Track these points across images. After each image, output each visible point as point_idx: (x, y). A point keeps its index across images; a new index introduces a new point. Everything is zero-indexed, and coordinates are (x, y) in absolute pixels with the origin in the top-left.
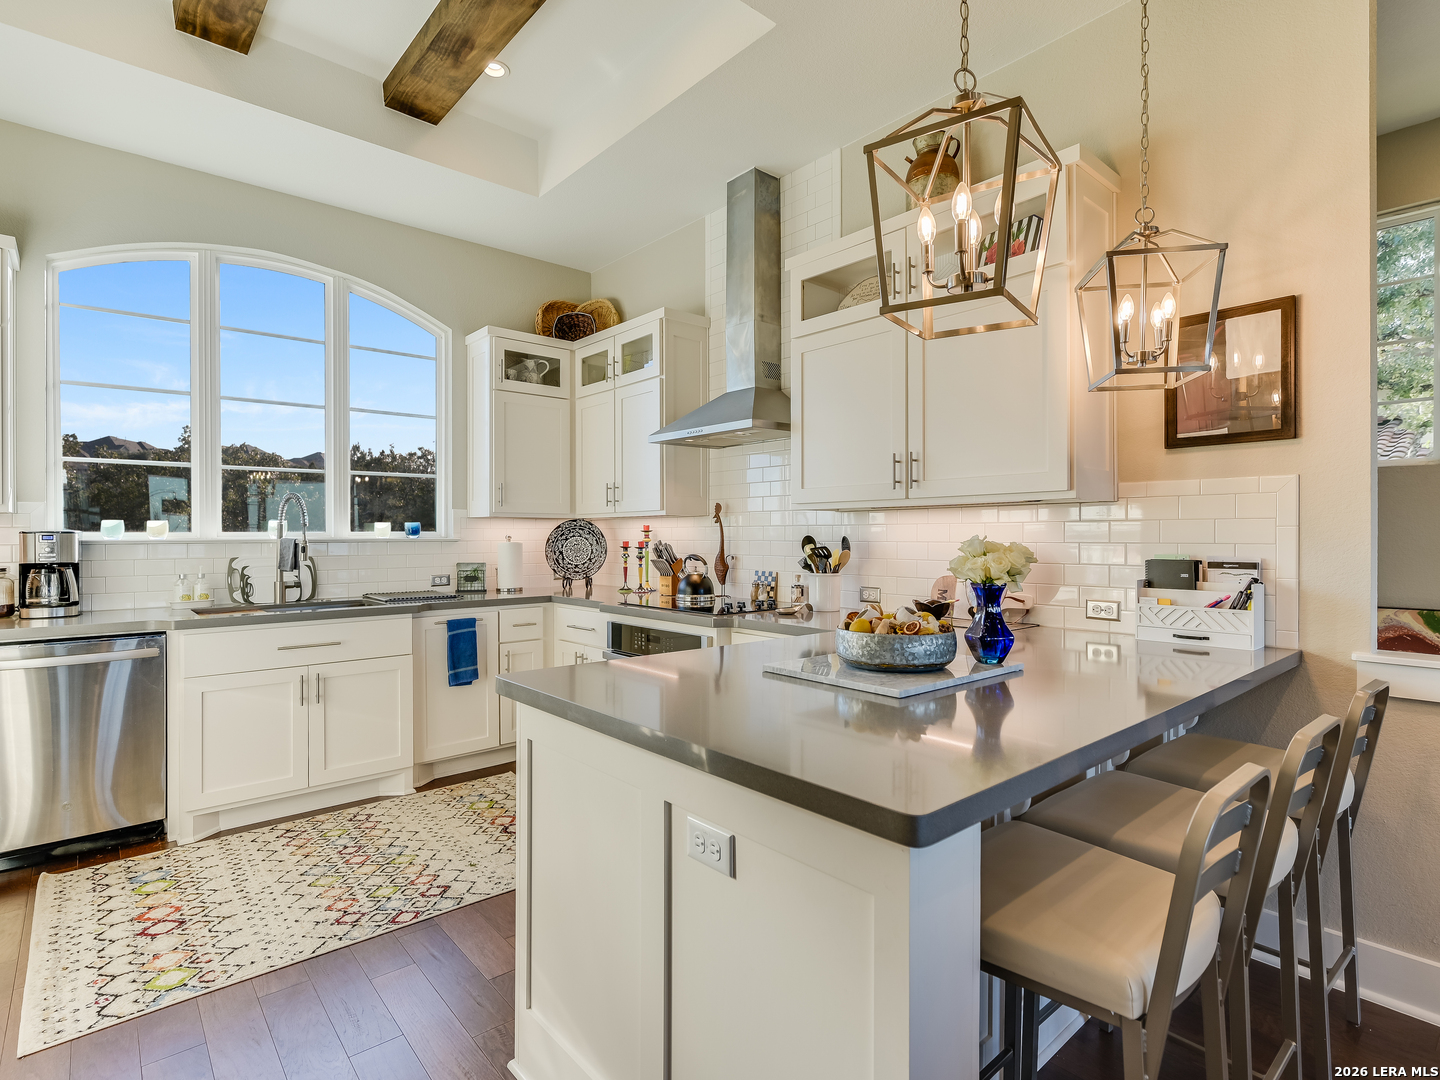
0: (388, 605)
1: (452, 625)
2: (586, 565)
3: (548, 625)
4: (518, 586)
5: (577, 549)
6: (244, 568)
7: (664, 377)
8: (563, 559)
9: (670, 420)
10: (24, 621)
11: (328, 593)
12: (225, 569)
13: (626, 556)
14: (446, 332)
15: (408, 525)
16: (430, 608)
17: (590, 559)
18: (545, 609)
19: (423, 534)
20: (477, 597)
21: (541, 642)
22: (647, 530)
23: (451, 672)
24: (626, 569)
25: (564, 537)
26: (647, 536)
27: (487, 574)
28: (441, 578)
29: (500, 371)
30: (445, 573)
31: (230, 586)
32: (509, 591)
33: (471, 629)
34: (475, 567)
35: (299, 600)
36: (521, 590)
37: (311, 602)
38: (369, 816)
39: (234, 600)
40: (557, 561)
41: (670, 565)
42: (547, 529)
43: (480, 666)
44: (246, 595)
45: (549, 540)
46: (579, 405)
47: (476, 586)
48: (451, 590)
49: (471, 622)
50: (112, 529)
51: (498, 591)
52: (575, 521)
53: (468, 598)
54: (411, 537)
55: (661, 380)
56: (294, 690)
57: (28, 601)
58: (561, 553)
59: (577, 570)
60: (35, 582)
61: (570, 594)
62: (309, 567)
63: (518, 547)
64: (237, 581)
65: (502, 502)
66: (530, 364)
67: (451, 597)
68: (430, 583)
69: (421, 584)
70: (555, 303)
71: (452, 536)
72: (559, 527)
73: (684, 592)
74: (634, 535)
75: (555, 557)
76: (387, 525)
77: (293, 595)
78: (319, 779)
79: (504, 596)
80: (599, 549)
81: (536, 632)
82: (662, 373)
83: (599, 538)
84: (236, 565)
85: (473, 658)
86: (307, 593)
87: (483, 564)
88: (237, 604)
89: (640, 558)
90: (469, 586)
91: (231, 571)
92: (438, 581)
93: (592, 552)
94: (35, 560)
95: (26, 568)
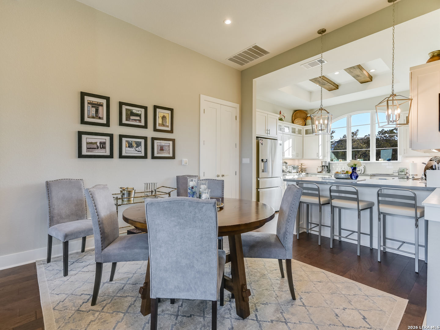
4: (415, 174)
34: (403, 169)
36: (417, 175)
47: (403, 173)
51: (409, 175)
52: (436, 157)
57: (322, 170)
60: (323, 168)
62: (364, 167)
63: (416, 164)
68: (392, 172)
71: (400, 161)
86: (363, 172)
87: (406, 168)
90: (401, 173)
92: (395, 172)
94: (323, 165)
95: (322, 166)
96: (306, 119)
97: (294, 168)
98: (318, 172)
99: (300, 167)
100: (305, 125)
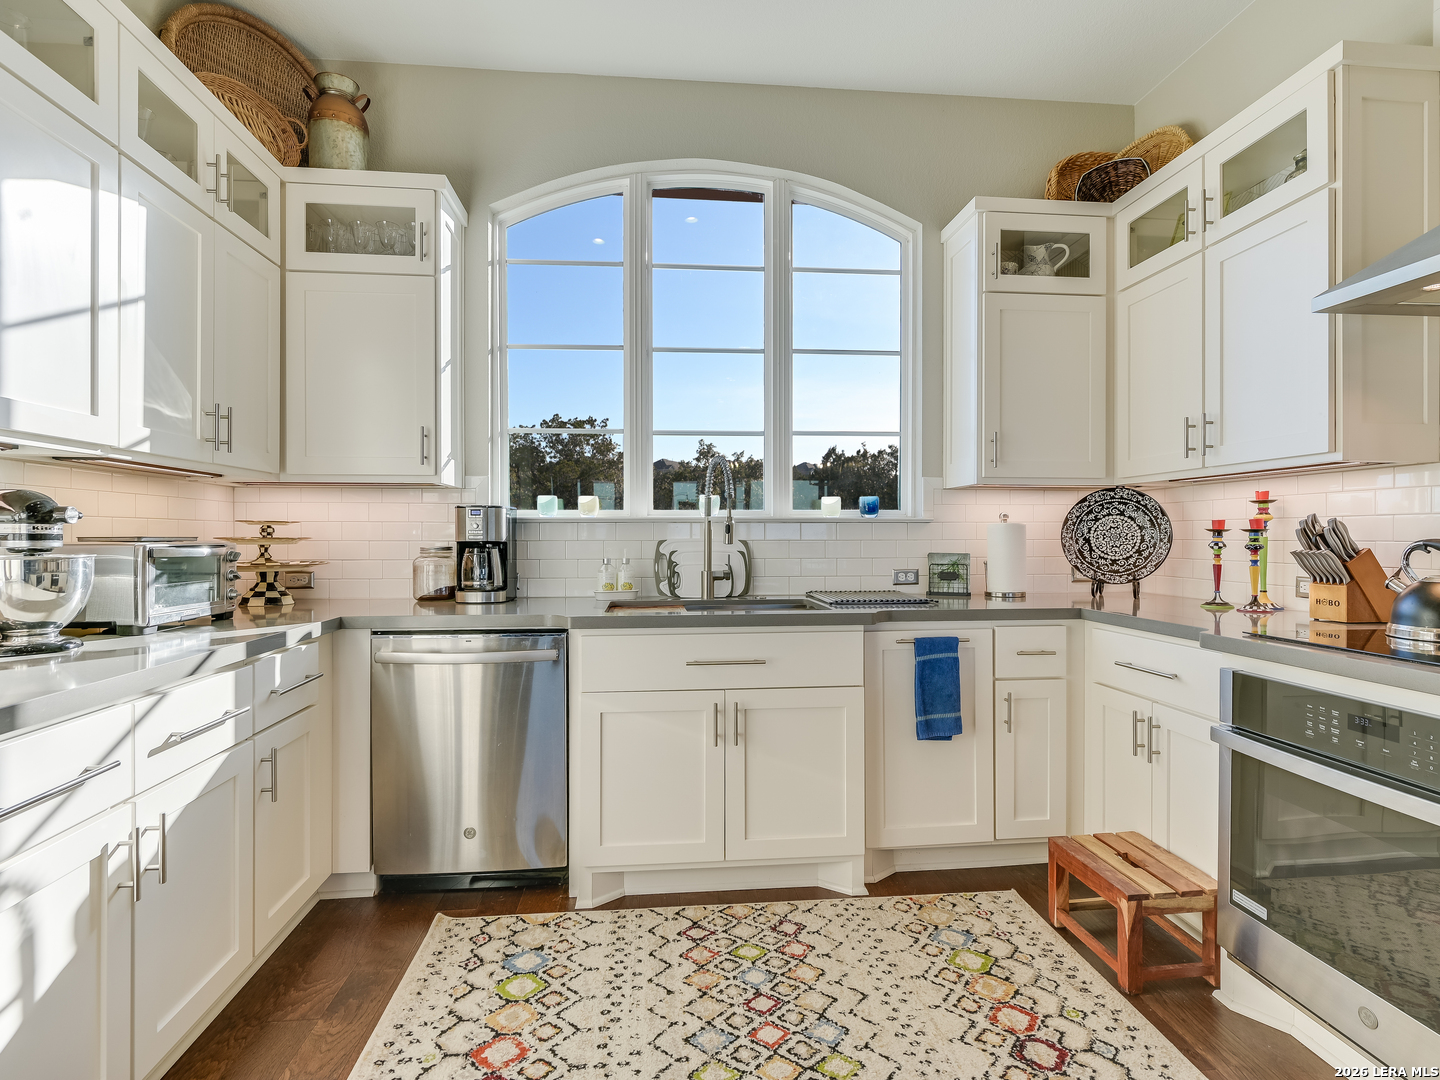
0: (834, 610)
1: (922, 646)
2: (1132, 561)
3: (1074, 657)
4: (1017, 590)
5: (1115, 535)
6: (672, 553)
7: (1339, 185)
8: (1091, 550)
9: (1351, 261)
10: (459, 606)
11: (765, 589)
12: (653, 555)
13: (1218, 547)
14: (914, 231)
15: (863, 500)
16: (890, 617)
17: (1139, 552)
18: (1070, 630)
19: (884, 514)
20: (957, 604)
21: (1063, 683)
22: (1263, 500)
23: (920, 719)
24: (1218, 569)
25: (1092, 516)
26: (1264, 511)
27: (972, 570)
28: (906, 573)
29: (995, 262)
30: (912, 566)
31: (657, 574)
32: (1005, 596)
33: (951, 655)
34: (954, 559)
35: (729, 596)
36: (1023, 596)
37: (745, 599)
38: (801, 927)
39: (661, 592)
40: (1081, 553)
41: (1344, 562)
42: (1064, 504)
43: (964, 713)
44: (672, 587)
45: (1067, 520)
46: (1122, 301)
47: (956, 586)
48: (919, 591)
49: (951, 644)
50: (548, 506)
51: (988, 595)
52: (1112, 490)
53: (945, 604)
54: (867, 516)
55: (1333, 194)
56: (706, 719)
57: (463, 583)
58: (1087, 541)
59: (1115, 568)
60: (469, 563)
61: (1100, 605)
62: (742, 553)
63: (1019, 530)
64: (665, 571)
65: (996, 461)
66: (1040, 252)
67: (921, 602)
68: (891, 580)
69: (879, 581)
70: (1078, 157)
71: (922, 515)
72: (1084, 500)
73: (1415, 621)
74: (1236, 507)
75: (1077, 547)
76: (836, 501)
77: (722, 589)
78: (739, 852)
79: (997, 604)
80: (1156, 535)
81: (1055, 666)
82: (1333, 177)
83: (1157, 516)
84: (665, 550)
85: (954, 701)
87: (966, 556)
88: (664, 598)
89: (1255, 550)
90: (944, 587)
91: (659, 556)
92: (902, 577)
93: (1143, 540)
94: (469, 537)
95: (463, 546)
96: (312, 117)
97: (176, 571)
98: (424, 600)
99: (249, 553)
100: (305, 162)
